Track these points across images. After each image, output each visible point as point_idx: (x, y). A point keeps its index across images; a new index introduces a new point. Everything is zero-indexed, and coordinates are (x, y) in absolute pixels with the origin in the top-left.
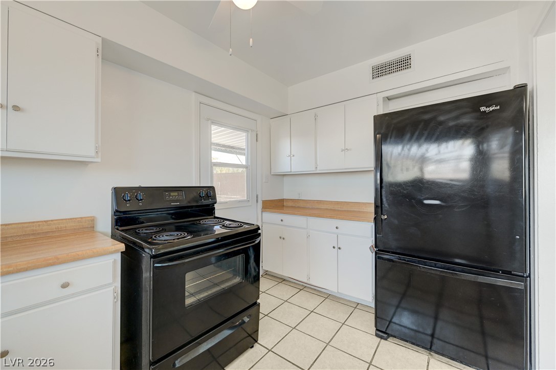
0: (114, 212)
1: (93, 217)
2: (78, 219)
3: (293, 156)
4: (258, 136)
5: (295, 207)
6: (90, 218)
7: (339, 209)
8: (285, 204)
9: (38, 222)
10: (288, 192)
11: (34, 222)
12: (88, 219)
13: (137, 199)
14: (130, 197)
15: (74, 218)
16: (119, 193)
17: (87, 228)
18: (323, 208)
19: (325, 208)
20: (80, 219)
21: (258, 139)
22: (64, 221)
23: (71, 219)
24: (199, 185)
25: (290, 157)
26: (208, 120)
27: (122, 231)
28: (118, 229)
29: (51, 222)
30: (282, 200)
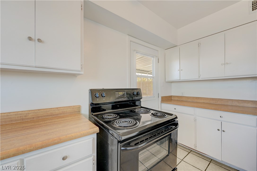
0: (91, 104)
1: (80, 105)
2: (72, 107)
3: (182, 70)
4: (159, 60)
5: (179, 101)
6: (78, 106)
7: (214, 103)
8: (172, 98)
9: (53, 108)
10: (174, 92)
11: (52, 108)
12: (77, 107)
13: (102, 96)
14: (99, 95)
15: (70, 106)
16: (93, 92)
17: (77, 112)
18: (200, 102)
19: (202, 102)
20: (73, 107)
21: (159, 62)
22: (66, 108)
23: (69, 107)
24: (130, 88)
25: (179, 71)
26: (135, 50)
27: (95, 115)
28: (92, 114)
29: (59, 108)
30: (171, 96)
